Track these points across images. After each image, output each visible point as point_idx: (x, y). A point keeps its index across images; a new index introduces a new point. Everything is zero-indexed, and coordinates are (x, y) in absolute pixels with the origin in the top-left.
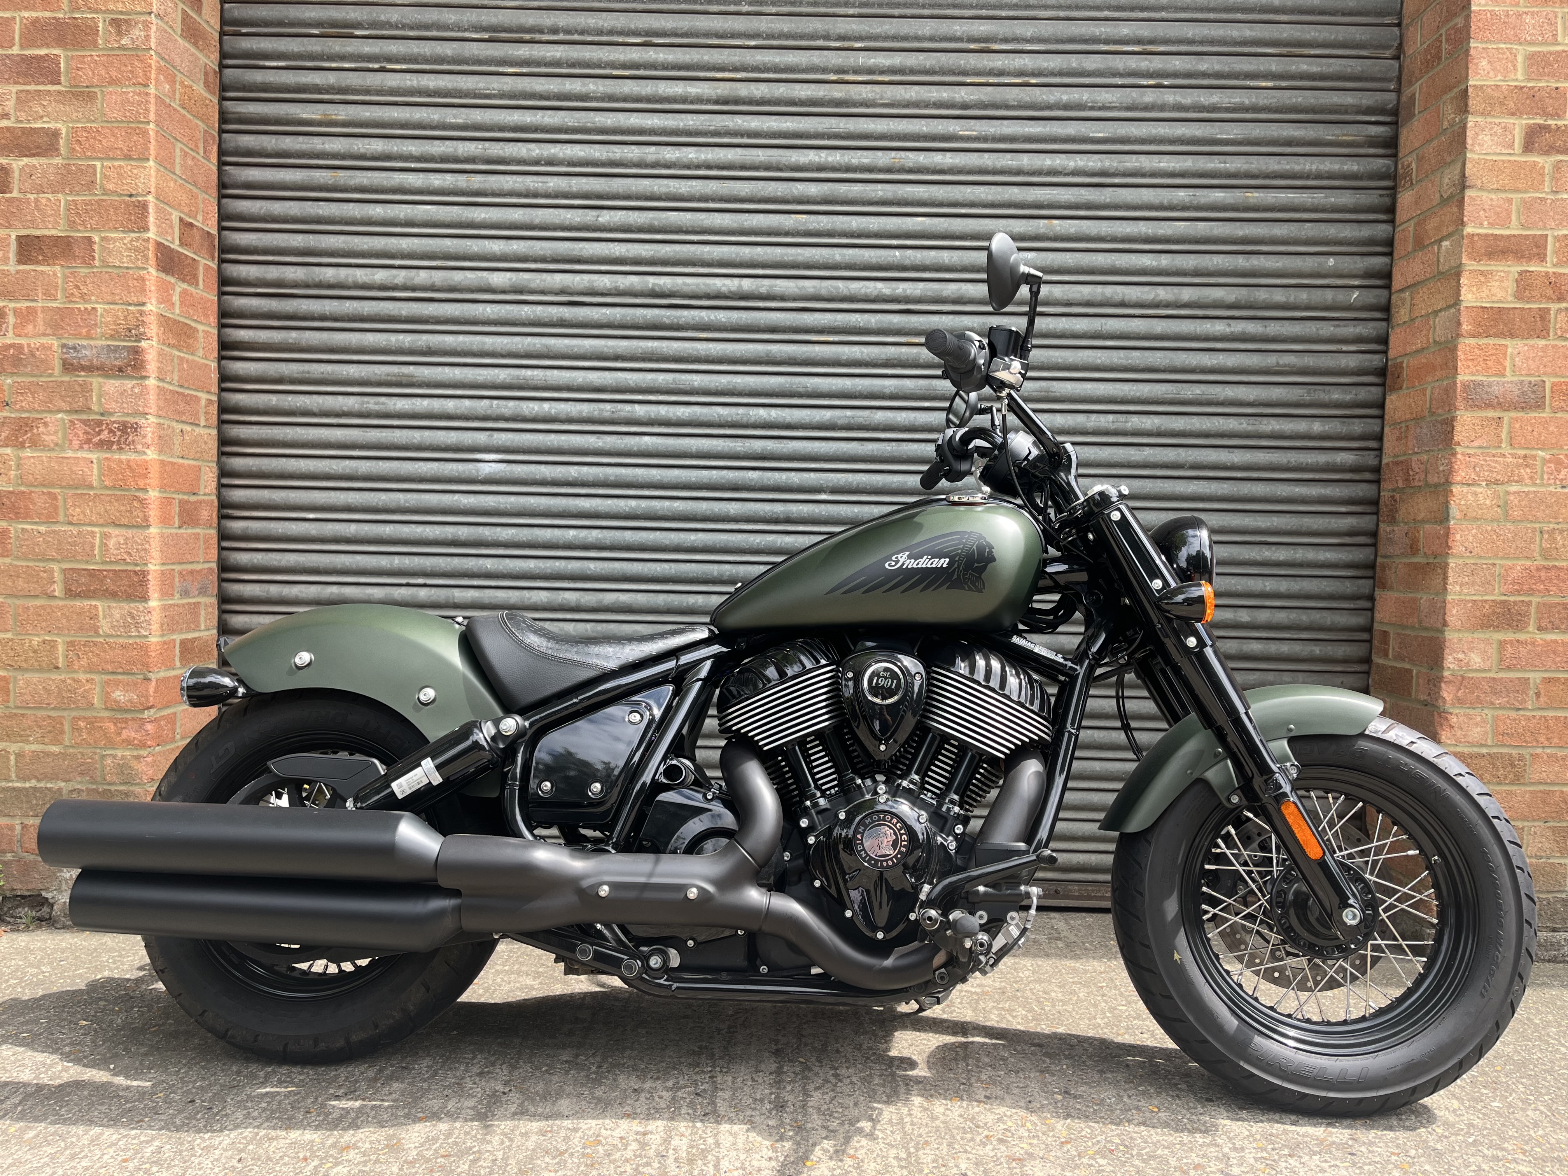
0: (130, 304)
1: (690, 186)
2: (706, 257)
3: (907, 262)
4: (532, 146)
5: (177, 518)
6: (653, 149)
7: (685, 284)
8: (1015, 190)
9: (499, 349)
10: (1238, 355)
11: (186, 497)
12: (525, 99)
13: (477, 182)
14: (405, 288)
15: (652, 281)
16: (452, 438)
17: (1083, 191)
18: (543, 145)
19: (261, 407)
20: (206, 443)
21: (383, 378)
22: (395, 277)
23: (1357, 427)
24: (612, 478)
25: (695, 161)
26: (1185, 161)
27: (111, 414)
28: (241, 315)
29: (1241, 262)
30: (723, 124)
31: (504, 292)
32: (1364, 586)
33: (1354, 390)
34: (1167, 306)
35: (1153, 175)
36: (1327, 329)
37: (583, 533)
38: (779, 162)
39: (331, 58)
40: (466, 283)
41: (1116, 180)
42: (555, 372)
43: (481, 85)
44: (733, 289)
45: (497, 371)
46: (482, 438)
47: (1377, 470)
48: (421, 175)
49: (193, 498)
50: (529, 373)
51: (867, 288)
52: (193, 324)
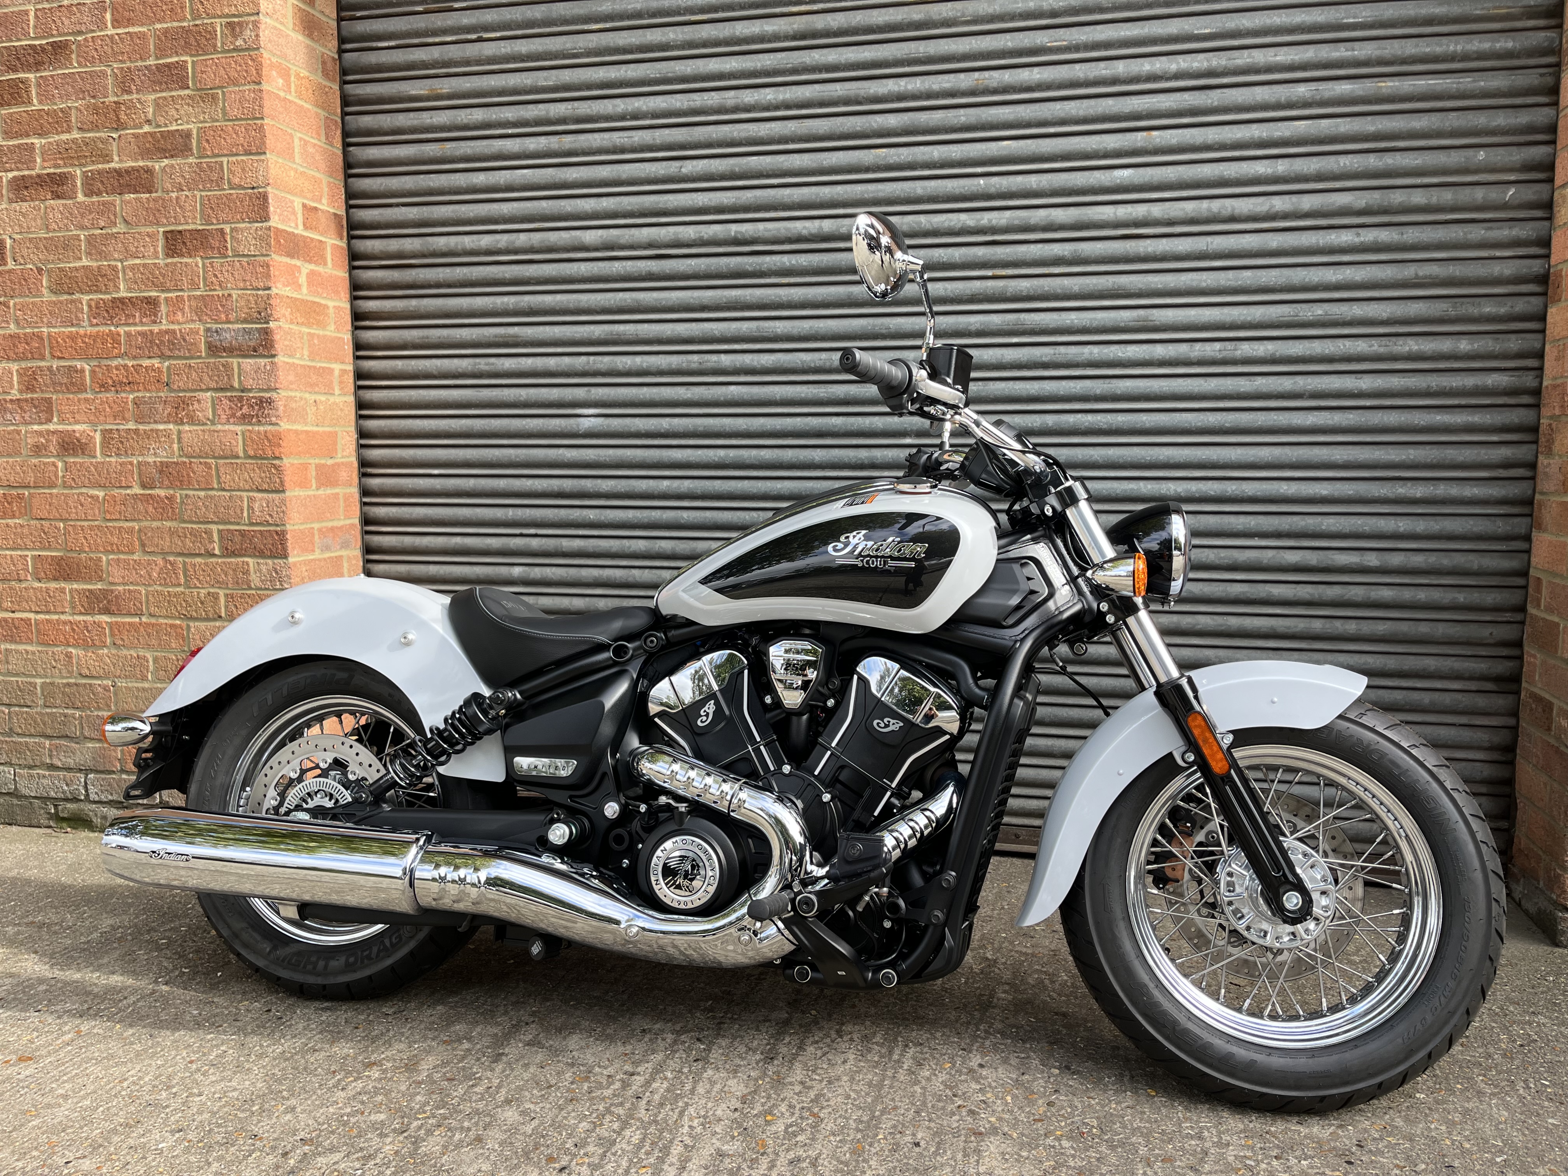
0: (258, 289)
1: (771, 129)
2: (787, 200)
3: (993, 190)
4: (618, 101)
5: (314, 481)
6: (732, 93)
7: (766, 230)
8: (1110, 101)
9: (593, 307)
10: (1368, 268)
11: (323, 462)
12: (610, 54)
13: (568, 142)
14: (508, 252)
15: (734, 228)
16: (554, 394)
17: (1186, 96)
18: (627, 100)
19: (389, 372)
20: (341, 410)
21: (492, 339)
22: (498, 242)
23: (1514, 344)
24: (701, 429)
25: (774, 101)
26: (1307, 51)
27: (250, 390)
28: (370, 287)
29: (1373, 161)
30: (800, 61)
31: (596, 249)
32: (1519, 525)
33: (1510, 301)
34: (1286, 216)
35: (1269, 69)
36: (1477, 233)
37: (676, 484)
38: (857, 96)
39: (435, 33)
40: (561, 243)
41: (1225, 80)
42: (646, 326)
43: (568, 46)
44: (814, 231)
45: (592, 327)
46: (580, 393)
47: (1537, 392)
48: (518, 140)
49: (330, 462)
50: (621, 328)
51: (951, 220)
52: (323, 302)
